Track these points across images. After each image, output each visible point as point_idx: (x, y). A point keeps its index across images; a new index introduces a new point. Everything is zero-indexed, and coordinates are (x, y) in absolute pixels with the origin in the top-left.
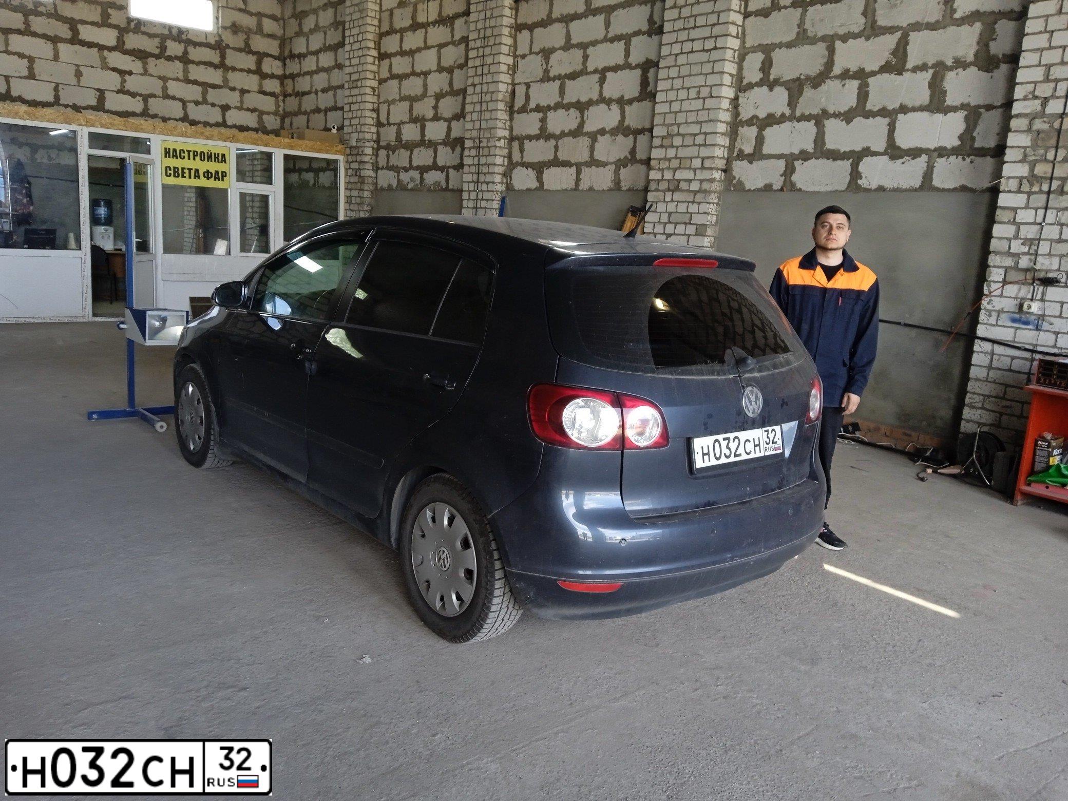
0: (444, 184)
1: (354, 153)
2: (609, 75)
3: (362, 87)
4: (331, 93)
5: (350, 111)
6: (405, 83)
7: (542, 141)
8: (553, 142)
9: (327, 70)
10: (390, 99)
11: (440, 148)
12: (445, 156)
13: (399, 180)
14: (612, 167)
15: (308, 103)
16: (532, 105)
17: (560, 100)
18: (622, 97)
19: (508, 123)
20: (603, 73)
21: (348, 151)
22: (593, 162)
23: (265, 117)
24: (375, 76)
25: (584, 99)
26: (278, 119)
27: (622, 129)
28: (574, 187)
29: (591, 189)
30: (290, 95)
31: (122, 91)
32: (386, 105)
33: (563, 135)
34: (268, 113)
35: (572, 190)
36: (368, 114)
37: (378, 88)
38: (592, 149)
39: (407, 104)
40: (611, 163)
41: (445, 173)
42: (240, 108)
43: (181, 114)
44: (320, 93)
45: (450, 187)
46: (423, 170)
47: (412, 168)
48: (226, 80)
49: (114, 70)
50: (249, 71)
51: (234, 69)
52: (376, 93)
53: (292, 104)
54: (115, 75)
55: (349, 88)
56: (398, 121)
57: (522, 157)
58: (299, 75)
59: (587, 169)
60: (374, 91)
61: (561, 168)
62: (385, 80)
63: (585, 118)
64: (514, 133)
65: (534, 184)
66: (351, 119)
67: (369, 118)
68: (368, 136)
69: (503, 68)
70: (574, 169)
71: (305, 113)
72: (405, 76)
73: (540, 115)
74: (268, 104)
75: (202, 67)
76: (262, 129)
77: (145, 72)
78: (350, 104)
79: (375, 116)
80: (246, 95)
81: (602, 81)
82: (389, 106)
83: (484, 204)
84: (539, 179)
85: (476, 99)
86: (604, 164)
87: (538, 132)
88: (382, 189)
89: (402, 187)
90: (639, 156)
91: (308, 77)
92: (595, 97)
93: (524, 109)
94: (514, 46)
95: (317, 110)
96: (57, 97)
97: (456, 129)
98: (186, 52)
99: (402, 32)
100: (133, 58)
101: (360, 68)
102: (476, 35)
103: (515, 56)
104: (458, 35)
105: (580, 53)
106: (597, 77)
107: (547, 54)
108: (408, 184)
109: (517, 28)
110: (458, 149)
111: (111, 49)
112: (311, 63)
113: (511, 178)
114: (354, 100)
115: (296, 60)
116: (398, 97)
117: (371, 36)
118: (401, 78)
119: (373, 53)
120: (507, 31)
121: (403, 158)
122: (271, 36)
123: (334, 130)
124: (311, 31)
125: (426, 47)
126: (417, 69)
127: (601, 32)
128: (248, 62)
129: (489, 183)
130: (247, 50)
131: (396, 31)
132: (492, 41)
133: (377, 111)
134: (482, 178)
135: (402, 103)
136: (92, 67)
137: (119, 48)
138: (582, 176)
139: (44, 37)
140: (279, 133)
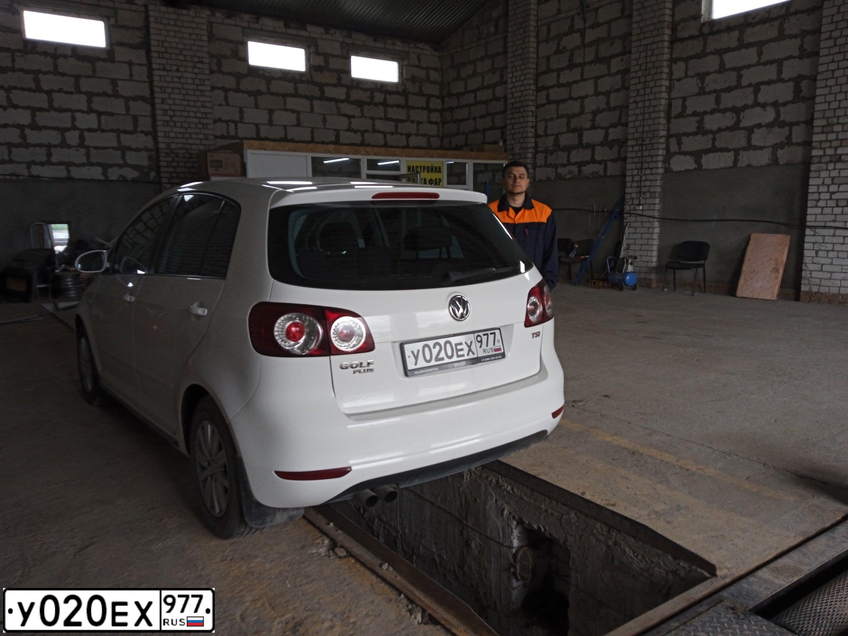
0: (601, 173)
2: (763, 87)
3: (524, 111)
4: (488, 119)
5: (513, 128)
6: (562, 106)
7: (699, 137)
8: (711, 136)
9: (486, 102)
10: (548, 117)
11: (597, 148)
12: (601, 153)
13: (557, 173)
14: (771, 149)
15: (467, 126)
16: (689, 111)
17: (716, 107)
18: (777, 101)
19: (666, 126)
20: (757, 87)
22: (750, 147)
23: (431, 139)
24: (534, 103)
25: (739, 104)
26: (439, 139)
27: (777, 123)
28: (732, 165)
29: (749, 166)
30: (449, 122)
31: (349, 130)
32: (543, 123)
33: (720, 130)
34: (433, 136)
35: (730, 167)
36: (530, 129)
37: (536, 111)
38: (749, 139)
39: (565, 120)
40: (768, 147)
41: (602, 166)
42: (417, 135)
43: (382, 142)
44: (478, 119)
45: (609, 174)
46: (580, 164)
47: (569, 163)
48: (408, 116)
49: (345, 115)
50: (422, 108)
51: (413, 108)
52: (534, 115)
53: (450, 128)
54: (345, 120)
55: (512, 113)
56: (556, 132)
57: (680, 148)
58: (457, 108)
59: (745, 153)
60: (533, 113)
61: (719, 153)
62: (543, 105)
63: (741, 118)
64: (672, 132)
65: (692, 166)
66: (513, 135)
67: (531, 132)
68: (530, 145)
69: (664, 89)
70: (731, 154)
71: (463, 134)
72: (564, 101)
73: (698, 118)
74: (433, 130)
75: (395, 108)
76: (429, 147)
77: (363, 116)
78: (513, 124)
79: (533, 130)
80: (421, 125)
81: (757, 91)
82: (546, 122)
83: (648, 183)
84: (698, 162)
85: (638, 111)
86: (761, 148)
87: (695, 130)
88: (540, 181)
89: (559, 177)
90: (794, 140)
91: (466, 110)
92: (750, 102)
93: (681, 115)
94: (671, 73)
95: (476, 131)
96: (313, 137)
97: (615, 134)
98: (385, 99)
99: (559, 71)
100: (355, 106)
101: (522, 99)
102: (637, 68)
103: (671, 80)
104: (614, 70)
105: (734, 74)
106: (751, 89)
107: (702, 77)
108: (566, 175)
109: (673, 61)
110: (616, 148)
111: (343, 101)
112: (470, 98)
113: (669, 164)
114: (517, 121)
115: (455, 97)
116: (555, 116)
117: (531, 76)
118: (558, 102)
119: (533, 87)
120: (665, 64)
121: (562, 158)
122: (435, 82)
123: (501, 144)
124: (469, 76)
125: (583, 79)
126: (574, 95)
127: (754, 59)
128: (421, 102)
129: (651, 169)
130: (421, 94)
131: (553, 71)
132: (653, 71)
133: (535, 127)
134: (645, 165)
135: (560, 120)
136: (332, 115)
137: (347, 100)
138: (740, 157)
139: (305, 97)
140: (442, 148)
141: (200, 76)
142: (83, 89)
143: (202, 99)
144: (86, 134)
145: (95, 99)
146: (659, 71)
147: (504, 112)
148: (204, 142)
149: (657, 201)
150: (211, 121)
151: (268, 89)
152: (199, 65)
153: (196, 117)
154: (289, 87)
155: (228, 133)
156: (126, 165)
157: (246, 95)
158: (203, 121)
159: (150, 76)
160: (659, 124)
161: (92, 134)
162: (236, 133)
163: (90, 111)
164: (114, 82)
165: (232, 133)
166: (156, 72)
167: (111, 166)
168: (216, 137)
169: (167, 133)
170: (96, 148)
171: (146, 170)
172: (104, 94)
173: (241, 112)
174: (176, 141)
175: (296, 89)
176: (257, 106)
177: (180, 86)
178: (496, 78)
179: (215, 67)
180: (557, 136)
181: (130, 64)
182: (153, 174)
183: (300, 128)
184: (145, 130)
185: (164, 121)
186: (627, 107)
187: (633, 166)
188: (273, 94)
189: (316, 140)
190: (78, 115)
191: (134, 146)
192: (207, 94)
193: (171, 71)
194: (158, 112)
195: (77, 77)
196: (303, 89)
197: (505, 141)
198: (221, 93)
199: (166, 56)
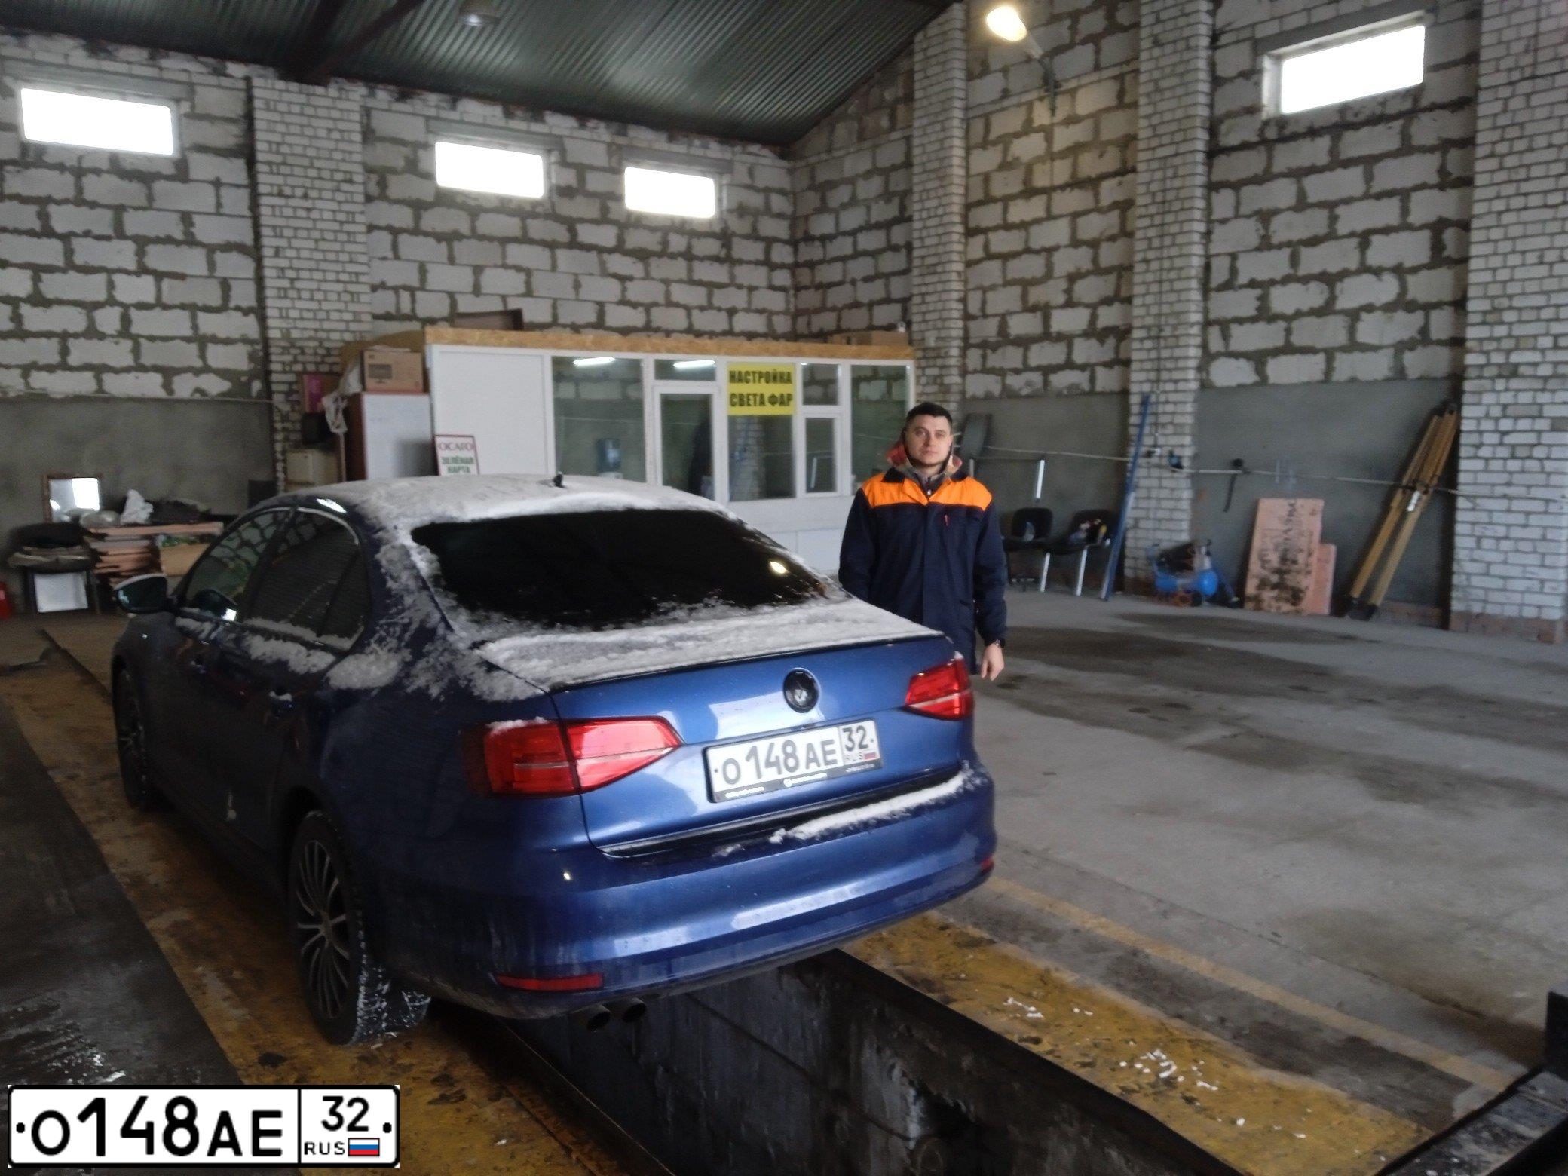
0: (1086, 387)
1: (929, 356)
2: (1376, 239)
3: (944, 272)
4: (879, 284)
5: (924, 302)
6: (1012, 264)
7: (1261, 326)
8: (1282, 325)
9: (874, 254)
10: (987, 284)
11: (1077, 342)
12: (1085, 351)
13: (1005, 387)
14: (1391, 351)
15: (838, 297)
16: (1243, 279)
17: (1291, 272)
18: (1401, 264)
19: (1201, 304)
20: (1364, 239)
21: (920, 354)
22: (1353, 346)
23: (775, 318)
24: (961, 258)
25: (1333, 268)
26: (788, 318)
28: (1321, 378)
29: (1353, 380)
30: (806, 288)
31: (623, 302)
32: (979, 294)
33: (1299, 314)
34: (778, 313)
35: (1318, 383)
36: (955, 305)
37: (965, 273)
38: (1352, 331)
39: (1016, 290)
40: (1388, 346)
41: (1086, 374)
42: (748, 310)
43: (683, 324)
44: (859, 284)
45: (1099, 388)
46: (1047, 370)
47: (1027, 368)
48: (732, 277)
49: (616, 276)
50: (757, 263)
51: (741, 262)
52: (962, 278)
53: (810, 298)
54: (615, 284)
55: (921, 275)
56: (1001, 310)
57: (1227, 345)
58: (822, 262)
59: (1345, 356)
60: (960, 276)
61: (1298, 356)
62: (978, 262)
63: (1337, 292)
64: (1212, 316)
65: (1250, 379)
66: (924, 313)
67: (955, 310)
68: (954, 333)
69: (1196, 237)
70: (1321, 358)
71: (833, 309)
72: (1015, 255)
73: (1258, 292)
74: (776, 301)
75: (707, 263)
76: (772, 335)
77: (647, 277)
78: (923, 295)
79: (961, 306)
80: (755, 293)
81: (1364, 246)
82: (984, 293)
83: (1169, 408)
84: (1260, 371)
85: (1150, 277)
86: (1374, 348)
87: (1253, 313)
88: (974, 398)
89: (1008, 393)
90: (1434, 335)
91: (838, 265)
92: (1353, 264)
93: (1228, 286)
94: (1209, 209)
95: (856, 305)
96: (555, 316)
97: (1109, 316)
98: (689, 247)
99: (1006, 200)
100: (635, 260)
101: (940, 249)
102: (1147, 200)
103: (1209, 221)
104: (1106, 200)
105: (1322, 215)
106: (1354, 241)
107: (1265, 217)
108: (1021, 389)
109: (1212, 187)
110: (1111, 342)
111: (611, 251)
112: (844, 246)
113: (1208, 373)
114: (931, 289)
115: (817, 243)
116: (1000, 281)
117: (956, 209)
118: (1005, 257)
119: (960, 229)
120: (1199, 192)
121: (1011, 357)
122: (780, 216)
123: (902, 330)
124: (844, 206)
125: (1050, 217)
126: (1035, 244)
127: (1359, 189)
128: (755, 251)
129: (1176, 382)
130: (754, 236)
131: (994, 200)
132: (1176, 206)
133: (964, 300)
134: (1165, 375)
135: (1009, 288)
136: (591, 274)
137: (619, 248)
138: (1336, 364)
139: (543, 243)
140: (794, 336)
141: (346, 207)
142: (130, 229)
143: (349, 247)
144: (134, 314)
145: (152, 249)
146: (1187, 205)
147: (906, 272)
148: (353, 327)
149: (1187, 440)
150: (366, 289)
151: (473, 228)
152: (346, 187)
153: (338, 281)
154: (510, 226)
155: (398, 309)
156: (207, 369)
157: (431, 241)
158: (352, 288)
159: (254, 205)
160: (1188, 301)
161: (144, 313)
162: (413, 310)
163: (143, 270)
164: (186, 218)
165: (406, 307)
166: (264, 200)
167: (179, 371)
168: (376, 317)
169: (284, 312)
170: (152, 339)
171: (244, 379)
172: (169, 240)
173: (423, 271)
174: (300, 324)
175: (524, 228)
176: (451, 260)
177: (309, 224)
178: (891, 211)
179: (374, 190)
180: (1003, 318)
181: (217, 184)
182: (257, 386)
183: (530, 299)
184: (244, 304)
185: (279, 289)
186: (1129, 268)
187: (1142, 376)
188: (482, 238)
189: (561, 321)
190: (118, 278)
191: (222, 335)
192: (360, 238)
193: (293, 196)
194: (268, 273)
195: (119, 210)
196: (538, 229)
197: (909, 325)
198: (386, 238)
199: (284, 170)
